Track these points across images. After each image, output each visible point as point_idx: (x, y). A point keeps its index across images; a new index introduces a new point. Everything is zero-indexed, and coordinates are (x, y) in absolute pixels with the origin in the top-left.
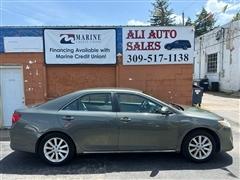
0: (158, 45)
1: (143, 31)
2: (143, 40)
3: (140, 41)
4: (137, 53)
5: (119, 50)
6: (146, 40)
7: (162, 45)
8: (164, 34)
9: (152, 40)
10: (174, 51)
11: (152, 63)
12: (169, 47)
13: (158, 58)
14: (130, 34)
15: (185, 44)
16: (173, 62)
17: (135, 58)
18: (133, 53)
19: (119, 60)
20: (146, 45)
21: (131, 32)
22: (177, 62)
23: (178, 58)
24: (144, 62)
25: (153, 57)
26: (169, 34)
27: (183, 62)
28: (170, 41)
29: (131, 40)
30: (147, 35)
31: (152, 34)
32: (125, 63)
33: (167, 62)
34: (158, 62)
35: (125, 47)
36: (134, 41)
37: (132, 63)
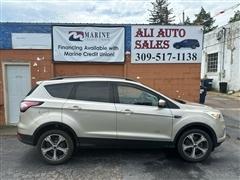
0: (166, 44)
1: (152, 30)
2: (151, 39)
3: (148, 39)
4: (146, 51)
5: (127, 48)
6: (155, 39)
7: (171, 44)
8: (172, 33)
9: (161, 38)
10: (183, 50)
11: (161, 61)
12: (178, 46)
13: (167, 57)
14: (139, 33)
15: (193, 44)
16: (181, 61)
17: (144, 57)
18: (141, 51)
19: (127, 57)
20: (154, 43)
21: (140, 30)
22: (185, 61)
23: (187, 57)
24: (152, 61)
25: (161, 56)
26: (177, 33)
27: (191, 61)
28: (179, 40)
29: (139, 38)
30: (156, 33)
31: (161, 33)
32: (133, 61)
33: (176, 61)
34: (167, 61)
35: (133, 45)
36: (143, 39)
37: (140, 61)
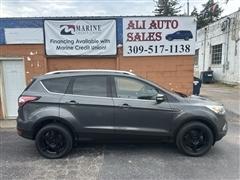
0: (159, 35)
1: (144, 22)
2: (143, 31)
3: (140, 31)
4: (138, 44)
5: (119, 41)
6: (147, 31)
7: (163, 36)
8: (165, 25)
9: (153, 30)
10: (175, 42)
11: (153, 54)
12: (170, 37)
13: (159, 49)
14: (131, 25)
15: (186, 35)
16: (174, 53)
17: (136, 49)
18: (133, 44)
19: (120, 50)
20: (147, 35)
21: (131, 22)
22: (178, 54)
23: (179, 49)
24: (145, 54)
25: (154, 48)
26: (170, 24)
27: (184, 53)
28: (172, 31)
29: (131, 31)
30: (147, 25)
31: (153, 25)
32: (125, 54)
33: (168, 53)
34: (159, 54)
35: (125, 38)
36: (135, 32)
37: (133, 54)
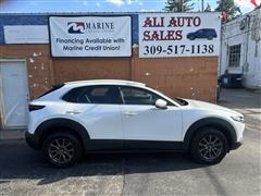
0: (179, 34)
1: (162, 18)
2: (162, 29)
3: (158, 29)
4: (155, 43)
5: (134, 40)
6: (166, 29)
7: (184, 35)
8: (186, 22)
9: (173, 28)
10: (197, 42)
11: (173, 55)
12: (192, 36)
13: (180, 50)
14: (148, 22)
15: (208, 34)
16: (196, 54)
17: (153, 50)
18: (150, 44)
19: (135, 52)
20: (165, 34)
21: (148, 19)
22: (201, 54)
23: (202, 49)
24: (163, 55)
26: (192, 21)
27: (207, 54)
28: (194, 29)
29: (148, 29)
30: (167, 23)
31: (173, 22)
32: (141, 55)
33: (189, 54)
34: (179, 54)
35: (141, 36)
36: (152, 30)
37: (150, 55)
